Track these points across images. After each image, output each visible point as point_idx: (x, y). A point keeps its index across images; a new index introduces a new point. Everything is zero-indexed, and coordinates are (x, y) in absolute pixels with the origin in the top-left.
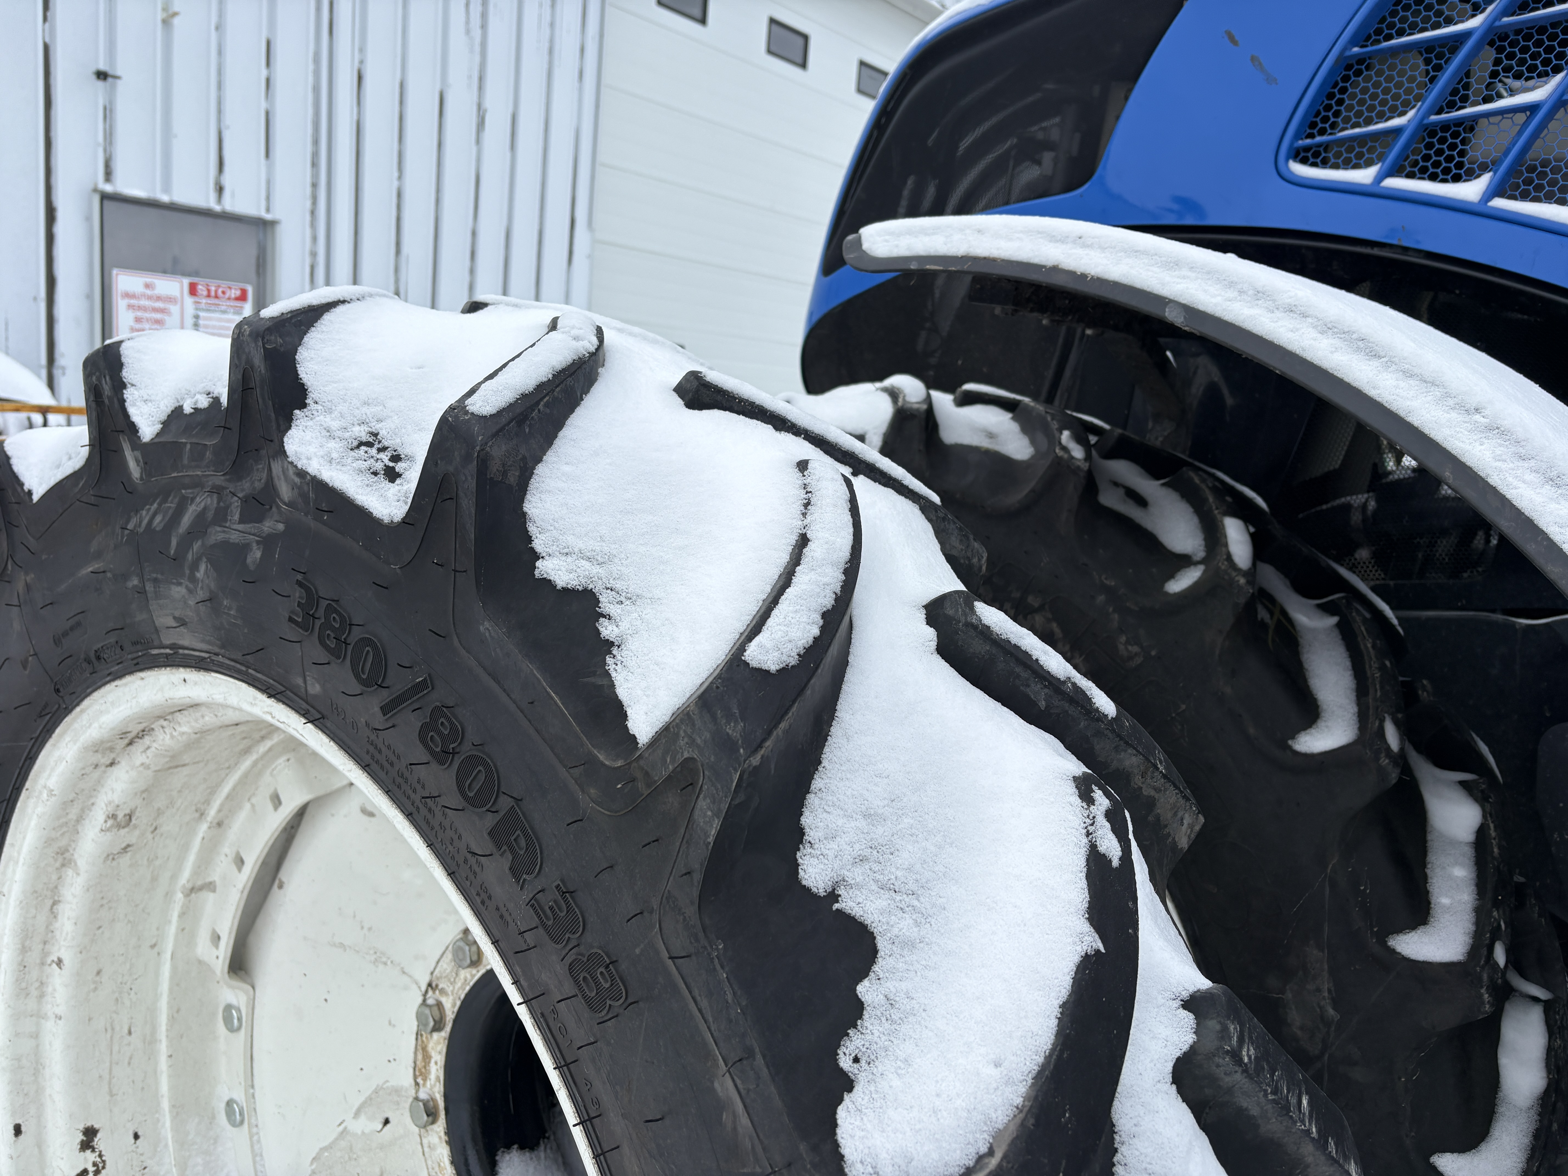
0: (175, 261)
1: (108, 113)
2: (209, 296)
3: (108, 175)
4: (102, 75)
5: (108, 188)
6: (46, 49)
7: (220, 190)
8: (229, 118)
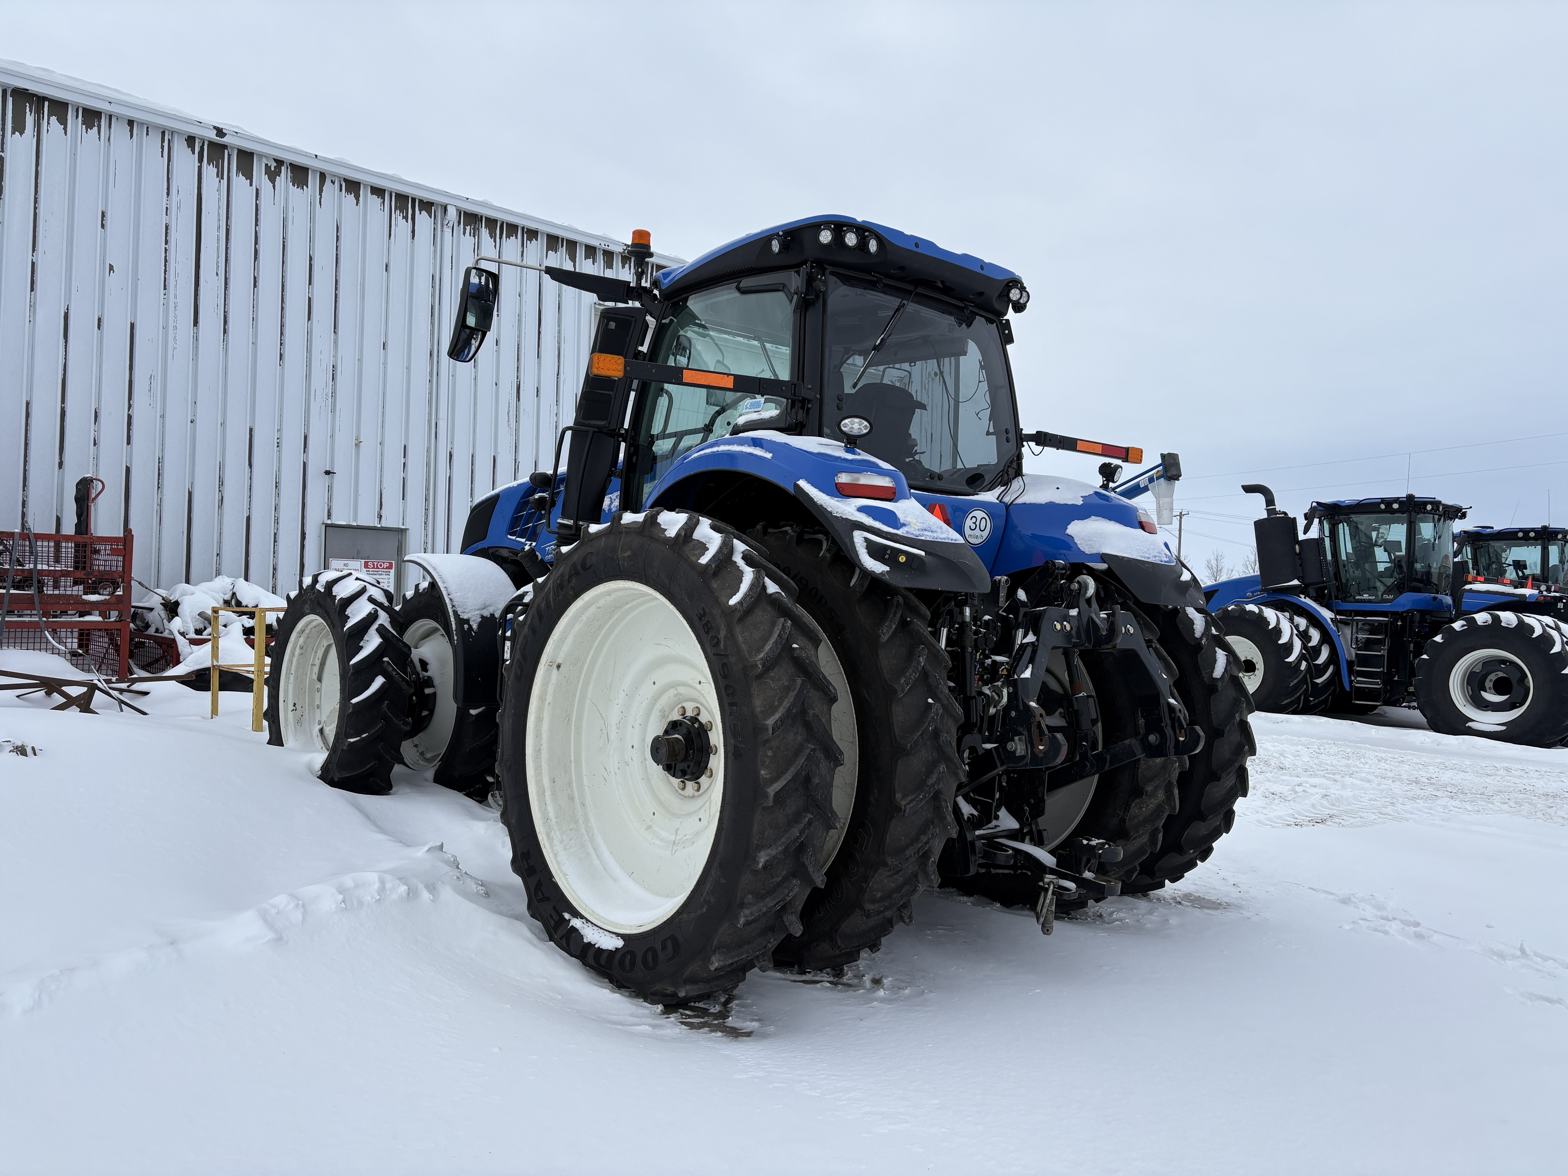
0: (358, 552)
1: (330, 489)
2: (374, 568)
3: (329, 516)
4: (328, 473)
5: (329, 522)
6: (304, 464)
7: (380, 517)
8: (385, 485)
